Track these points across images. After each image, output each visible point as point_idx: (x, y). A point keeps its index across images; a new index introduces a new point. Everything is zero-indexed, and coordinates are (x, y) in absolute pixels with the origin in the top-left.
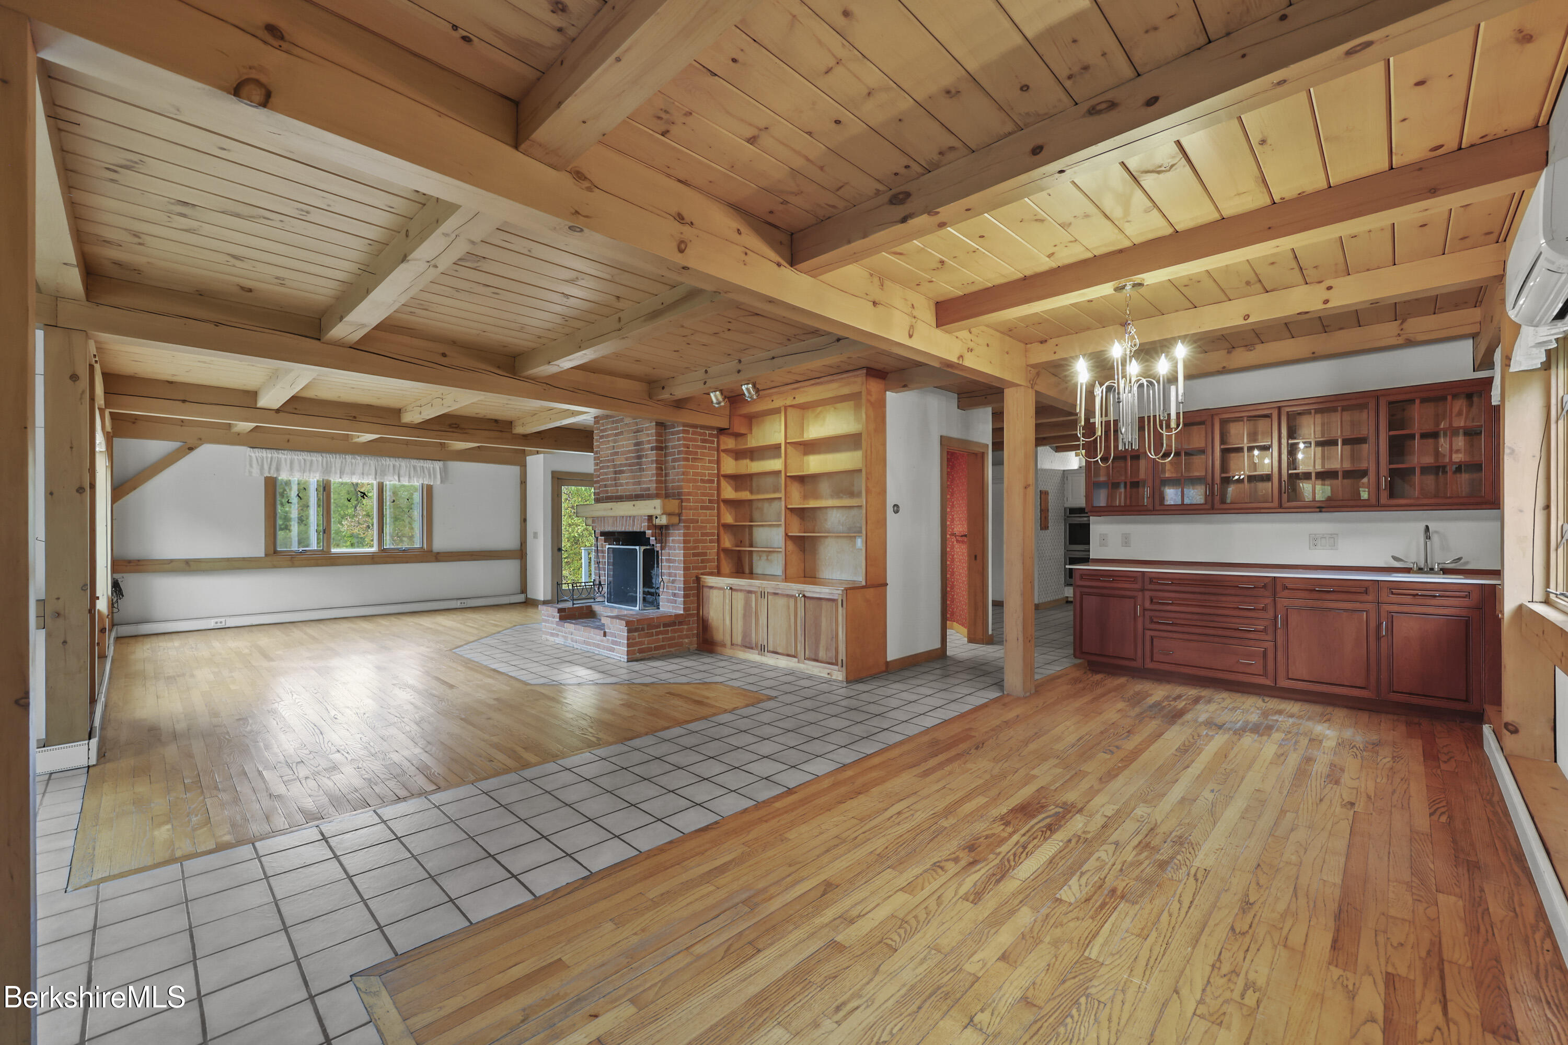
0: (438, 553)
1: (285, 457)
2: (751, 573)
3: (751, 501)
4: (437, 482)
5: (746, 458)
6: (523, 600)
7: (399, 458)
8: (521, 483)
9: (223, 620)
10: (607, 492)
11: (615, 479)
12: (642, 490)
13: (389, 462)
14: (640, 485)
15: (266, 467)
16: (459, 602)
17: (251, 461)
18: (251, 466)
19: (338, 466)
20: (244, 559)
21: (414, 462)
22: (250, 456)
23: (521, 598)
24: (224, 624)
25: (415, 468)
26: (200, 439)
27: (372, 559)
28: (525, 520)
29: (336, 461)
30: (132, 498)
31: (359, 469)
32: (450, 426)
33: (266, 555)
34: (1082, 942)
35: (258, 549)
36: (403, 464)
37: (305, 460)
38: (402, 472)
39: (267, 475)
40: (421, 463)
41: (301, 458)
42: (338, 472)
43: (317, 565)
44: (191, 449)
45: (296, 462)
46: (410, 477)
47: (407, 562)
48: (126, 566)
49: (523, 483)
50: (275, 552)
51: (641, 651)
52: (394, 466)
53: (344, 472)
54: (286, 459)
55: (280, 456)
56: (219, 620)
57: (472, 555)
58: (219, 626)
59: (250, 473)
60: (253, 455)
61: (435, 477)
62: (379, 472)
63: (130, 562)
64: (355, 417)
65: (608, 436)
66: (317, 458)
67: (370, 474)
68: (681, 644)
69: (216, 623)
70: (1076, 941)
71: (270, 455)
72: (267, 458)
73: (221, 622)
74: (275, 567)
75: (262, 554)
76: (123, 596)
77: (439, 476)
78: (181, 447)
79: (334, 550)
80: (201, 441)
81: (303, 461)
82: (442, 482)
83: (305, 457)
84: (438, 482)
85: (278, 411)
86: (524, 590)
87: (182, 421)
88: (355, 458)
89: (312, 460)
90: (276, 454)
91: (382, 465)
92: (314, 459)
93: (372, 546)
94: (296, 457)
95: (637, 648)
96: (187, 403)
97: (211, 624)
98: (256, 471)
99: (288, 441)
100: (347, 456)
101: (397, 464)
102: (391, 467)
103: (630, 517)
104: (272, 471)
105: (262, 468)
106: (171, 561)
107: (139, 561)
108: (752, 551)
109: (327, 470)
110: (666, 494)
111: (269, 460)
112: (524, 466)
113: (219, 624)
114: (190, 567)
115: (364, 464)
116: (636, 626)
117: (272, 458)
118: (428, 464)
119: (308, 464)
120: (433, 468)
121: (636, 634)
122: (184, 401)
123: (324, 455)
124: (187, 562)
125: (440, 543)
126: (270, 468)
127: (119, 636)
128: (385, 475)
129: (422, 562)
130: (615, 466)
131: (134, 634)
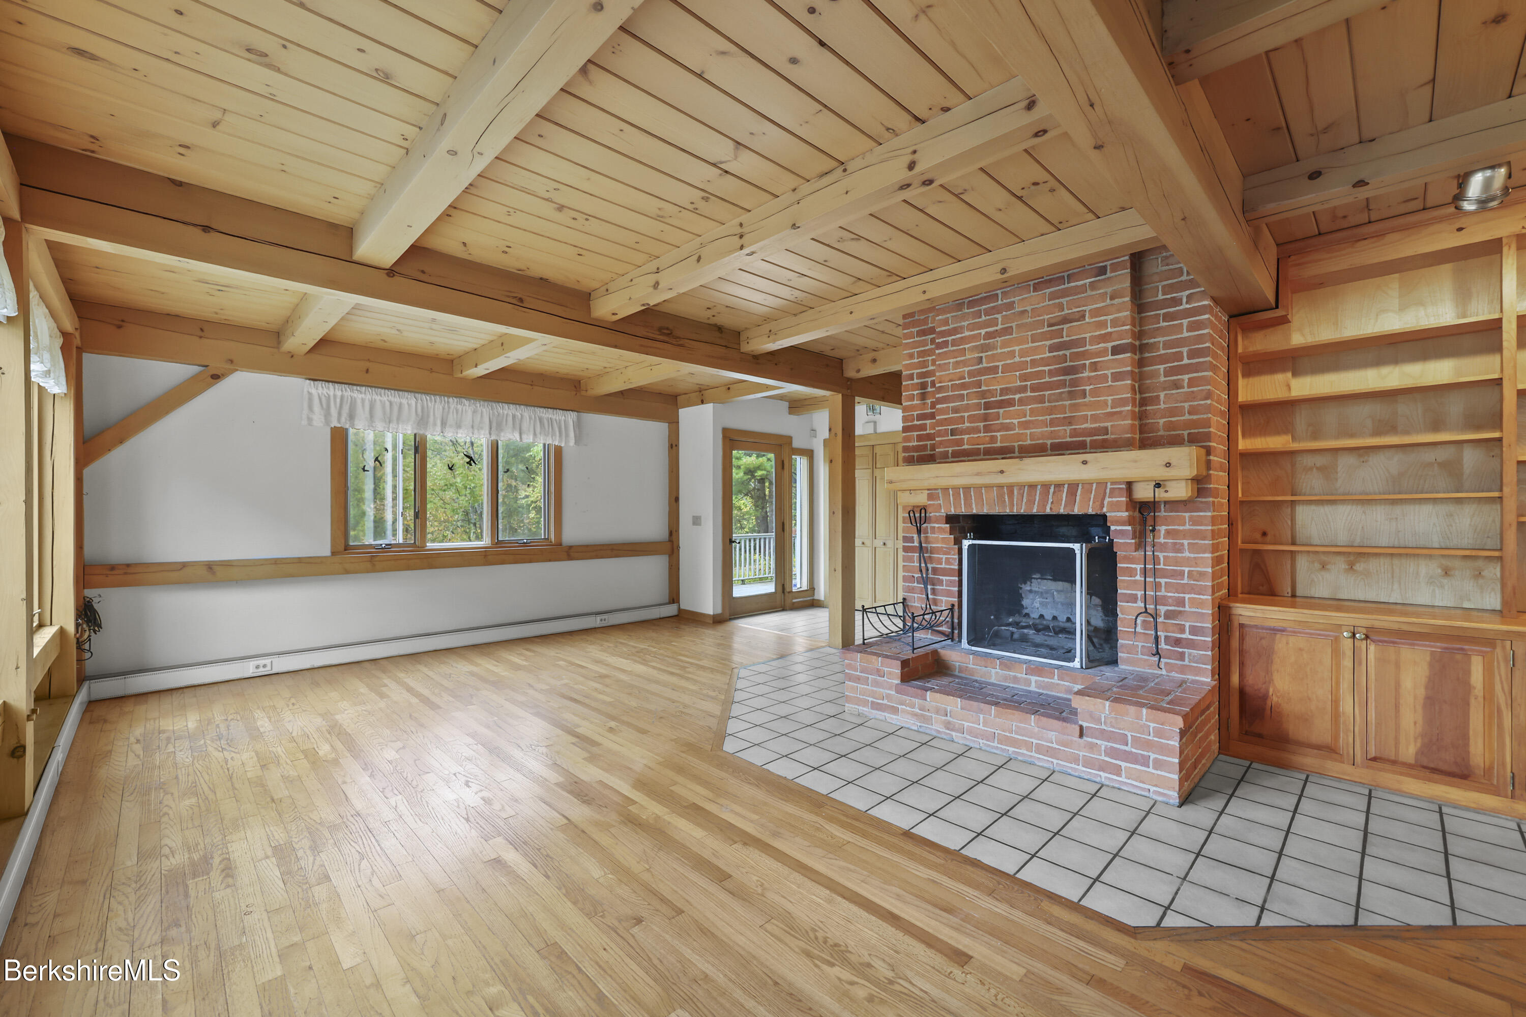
0: (571, 547)
1: (362, 396)
2: (1294, 596)
3: (1292, 453)
4: (569, 444)
5: (1284, 370)
6: (675, 612)
7: (520, 405)
8: (671, 446)
9: (267, 661)
10: (960, 442)
11: (985, 418)
12: (1074, 433)
13: (508, 411)
14: (1070, 424)
15: (334, 412)
16: (599, 618)
17: (310, 400)
18: (311, 408)
19: (439, 414)
20: (300, 560)
22: (310, 394)
23: (671, 610)
24: (269, 668)
25: (541, 420)
26: (232, 361)
27: (484, 558)
28: (677, 499)
29: (436, 405)
30: (116, 458)
31: (468, 417)
33: (334, 553)
35: (323, 549)
36: (526, 414)
37: (391, 403)
38: (525, 426)
39: (335, 423)
40: (549, 414)
41: (385, 399)
42: (439, 422)
43: (408, 568)
44: (216, 377)
45: (378, 406)
46: (535, 434)
47: (530, 562)
48: (107, 575)
49: (673, 446)
50: (347, 548)
52: (514, 417)
53: (446, 424)
54: (363, 400)
55: (356, 395)
56: (261, 662)
57: (612, 550)
58: (262, 671)
59: (310, 420)
60: (313, 391)
61: (567, 436)
62: (494, 425)
63: (113, 567)
64: (521, 300)
65: (963, 340)
66: (409, 402)
67: (482, 428)
69: (257, 667)
71: (339, 393)
72: (335, 396)
73: (264, 666)
74: (347, 572)
75: (327, 552)
76: (100, 626)
77: (572, 434)
78: (200, 373)
79: (430, 545)
80: (233, 365)
81: (387, 404)
82: (577, 441)
83: (391, 398)
84: (572, 442)
85: (391, 272)
86: (674, 598)
88: (461, 403)
89: (401, 404)
90: (349, 393)
91: (499, 414)
92: (404, 401)
93: (479, 537)
94: (378, 398)
96: (213, 234)
97: (249, 669)
98: (318, 418)
99: (367, 371)
100: (451, 400)
101: (518, 413)
102: (510, 419)
103: (1059, 486)
104: (343, 419)
105: (327, 415)
106: (184, 565)
107: (128, 565)
108: (1295, 552)
110: (1141, 440)
111: (338, 400)
112: (674, 424)
113: (261, 669)
114: (213, 574)
115: (474, 412)
117: (342, 397)
118: (558, 415)
119: (395, 410)
120: (565, 421)
122: (206, 229)
123: (418, 395)
124: (210, 566)
125: (572, 534)
126: (340, 414)
127: (93, 698)
128: (502, 430)
129: (550, 561)
130: (983, 394)
131: (120, 693)
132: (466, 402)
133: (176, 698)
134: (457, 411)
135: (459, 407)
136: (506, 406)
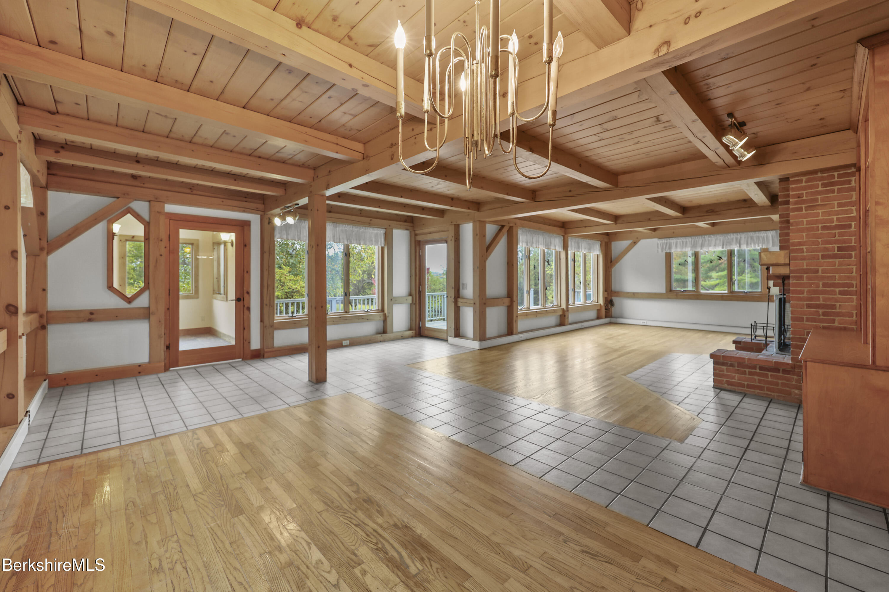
7: (739, 233)
9: (645, 321)
13: (734, 236)
15: (665, 247)
17: (658, 245)
18: (658, 247)
19: (700, 242)
20: (656, 294)
21: (751, 234)
24: (646, 323)
29: (699, 240)
31: (714, 243)
32: (707, 212)
33: (666, 292)
34: (253, 517)
35: (663, 290)
36: (743, 236)
38: (742, 242)
39: (666, 251)
40: (757, 234)
41: (680, 240)
42: (703, 246)
44: (635, 243)
45: (688, 243)
50: (671, 291)
51: (729, 383)
53: (705, 246)
54: (673, 242)
55: (671, 241)
58: (644, 324)
59: (658, 251)
60: (658, 242)
63: (615, 292)
66: (689, 240)
68: (790, 394)
70: (255, 515)
71: (666, 241)
74: (669, 298)
76: (614, 306)
78: (632, 243)
79: (701, 291)
80: (639, 239)
81: (682, 242)
83: (683, 240)
87: (631, 231)
88: (710, 237)
90: (669, 241)
91: (728, 239)
92: (687, 240)
94: (678, 241)
95: (725, 380)
97: (641, 323)
98: (660, 250)
99: (674, 233)
100: (706, 237)
101: (739, 237)
102: (736, 239)
104: (668, 250)
105: (663, 248)
109: (694, 246)
111: (666, 244)
114: (635, 296)
115: (716, 240)
116: (721, 360)
118: (763, 234)
119: (684, 243)
121: (725, 368)
123: (692, 237)
124: (634, 294)
126: (667, 248)
127: (611, 322)
129: (758, 302)
131: (615, 322)
132: (713, 236)
133: (627, 326)
134: (709, 240)
135: (710, 238)
136: (732, 235)
